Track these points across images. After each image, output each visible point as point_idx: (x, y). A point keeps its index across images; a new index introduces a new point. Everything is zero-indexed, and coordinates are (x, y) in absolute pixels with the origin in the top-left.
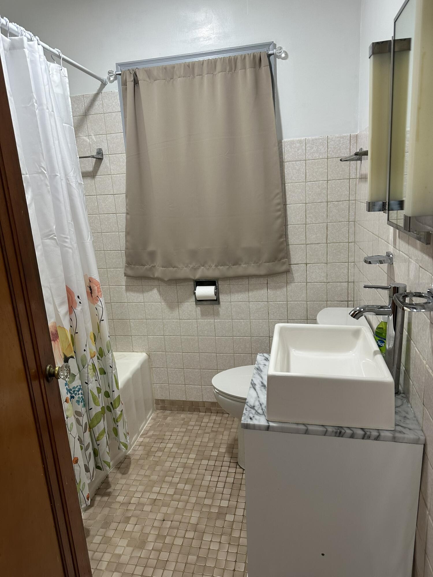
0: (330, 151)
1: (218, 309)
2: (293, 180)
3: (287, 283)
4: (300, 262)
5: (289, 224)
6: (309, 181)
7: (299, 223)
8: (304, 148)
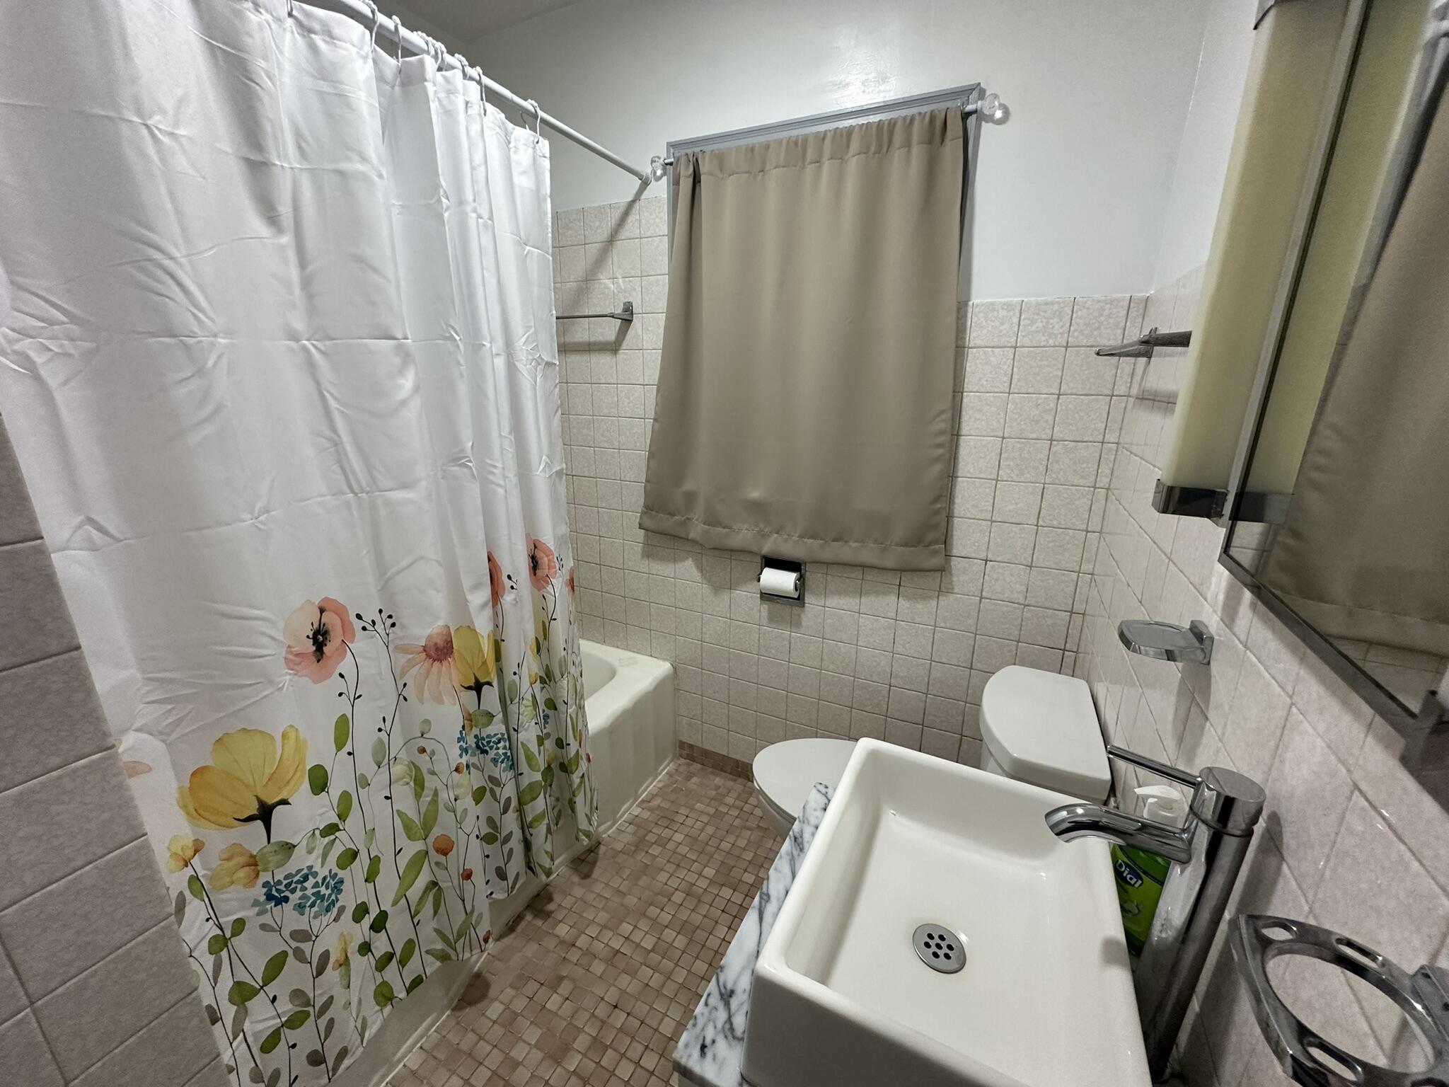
0: (1075, 331)
1: (799, 615)
2: (982, 385)
3: (940, 590)
4: (974, 555)
5: (959, 474)
6: (1016, 391)
7: (982, 476)
8: (1015, 320)
